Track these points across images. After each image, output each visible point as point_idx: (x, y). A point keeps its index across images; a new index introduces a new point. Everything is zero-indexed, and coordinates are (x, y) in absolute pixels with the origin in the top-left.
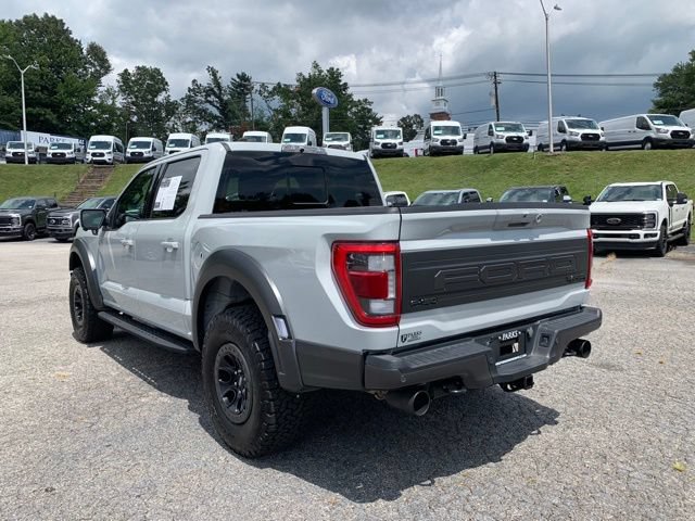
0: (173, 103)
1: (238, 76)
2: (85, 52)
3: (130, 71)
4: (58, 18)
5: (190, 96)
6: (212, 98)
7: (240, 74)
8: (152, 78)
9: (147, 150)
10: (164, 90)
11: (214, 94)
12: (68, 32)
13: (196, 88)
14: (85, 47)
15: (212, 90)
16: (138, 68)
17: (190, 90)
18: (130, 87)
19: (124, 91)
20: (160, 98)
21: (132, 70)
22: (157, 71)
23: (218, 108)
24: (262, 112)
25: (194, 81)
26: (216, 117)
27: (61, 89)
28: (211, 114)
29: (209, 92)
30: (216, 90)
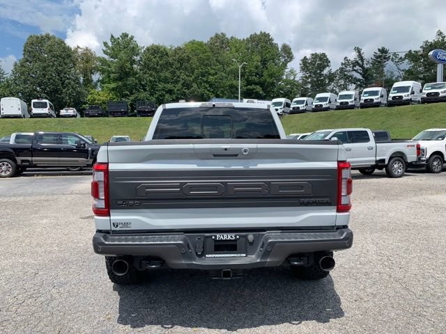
0: (333, 74)
1: (379, 50)
2: (280, 49)
3: (308, 57)
4: (267, 33)
5: (342, 68)
6: (357, 68)
7: (381, 48)
8: (321, 59)
9: (302, 105)
10: (328, 66)
11: (359, 64)
12: (272, 40)
13: (347, 62)
14: (280, 46)
15: (357, 62)
16: (313, 55)
17: (342, 64)
18: (307, 67)
19: (303, 70)
20: (325, 72)
21: (309, 57)
22: (324, 55)
23: (361, 74)
24: (392, 73)
25: (345, 58)
26: (359, 80)
27: (265, 73)
28: (356, 78)
29: (355, 63)
30: (360, 62)
